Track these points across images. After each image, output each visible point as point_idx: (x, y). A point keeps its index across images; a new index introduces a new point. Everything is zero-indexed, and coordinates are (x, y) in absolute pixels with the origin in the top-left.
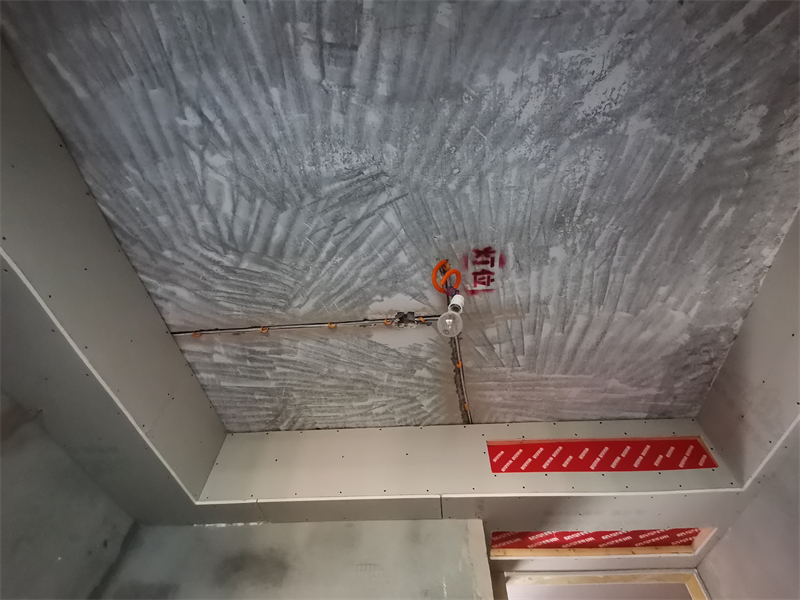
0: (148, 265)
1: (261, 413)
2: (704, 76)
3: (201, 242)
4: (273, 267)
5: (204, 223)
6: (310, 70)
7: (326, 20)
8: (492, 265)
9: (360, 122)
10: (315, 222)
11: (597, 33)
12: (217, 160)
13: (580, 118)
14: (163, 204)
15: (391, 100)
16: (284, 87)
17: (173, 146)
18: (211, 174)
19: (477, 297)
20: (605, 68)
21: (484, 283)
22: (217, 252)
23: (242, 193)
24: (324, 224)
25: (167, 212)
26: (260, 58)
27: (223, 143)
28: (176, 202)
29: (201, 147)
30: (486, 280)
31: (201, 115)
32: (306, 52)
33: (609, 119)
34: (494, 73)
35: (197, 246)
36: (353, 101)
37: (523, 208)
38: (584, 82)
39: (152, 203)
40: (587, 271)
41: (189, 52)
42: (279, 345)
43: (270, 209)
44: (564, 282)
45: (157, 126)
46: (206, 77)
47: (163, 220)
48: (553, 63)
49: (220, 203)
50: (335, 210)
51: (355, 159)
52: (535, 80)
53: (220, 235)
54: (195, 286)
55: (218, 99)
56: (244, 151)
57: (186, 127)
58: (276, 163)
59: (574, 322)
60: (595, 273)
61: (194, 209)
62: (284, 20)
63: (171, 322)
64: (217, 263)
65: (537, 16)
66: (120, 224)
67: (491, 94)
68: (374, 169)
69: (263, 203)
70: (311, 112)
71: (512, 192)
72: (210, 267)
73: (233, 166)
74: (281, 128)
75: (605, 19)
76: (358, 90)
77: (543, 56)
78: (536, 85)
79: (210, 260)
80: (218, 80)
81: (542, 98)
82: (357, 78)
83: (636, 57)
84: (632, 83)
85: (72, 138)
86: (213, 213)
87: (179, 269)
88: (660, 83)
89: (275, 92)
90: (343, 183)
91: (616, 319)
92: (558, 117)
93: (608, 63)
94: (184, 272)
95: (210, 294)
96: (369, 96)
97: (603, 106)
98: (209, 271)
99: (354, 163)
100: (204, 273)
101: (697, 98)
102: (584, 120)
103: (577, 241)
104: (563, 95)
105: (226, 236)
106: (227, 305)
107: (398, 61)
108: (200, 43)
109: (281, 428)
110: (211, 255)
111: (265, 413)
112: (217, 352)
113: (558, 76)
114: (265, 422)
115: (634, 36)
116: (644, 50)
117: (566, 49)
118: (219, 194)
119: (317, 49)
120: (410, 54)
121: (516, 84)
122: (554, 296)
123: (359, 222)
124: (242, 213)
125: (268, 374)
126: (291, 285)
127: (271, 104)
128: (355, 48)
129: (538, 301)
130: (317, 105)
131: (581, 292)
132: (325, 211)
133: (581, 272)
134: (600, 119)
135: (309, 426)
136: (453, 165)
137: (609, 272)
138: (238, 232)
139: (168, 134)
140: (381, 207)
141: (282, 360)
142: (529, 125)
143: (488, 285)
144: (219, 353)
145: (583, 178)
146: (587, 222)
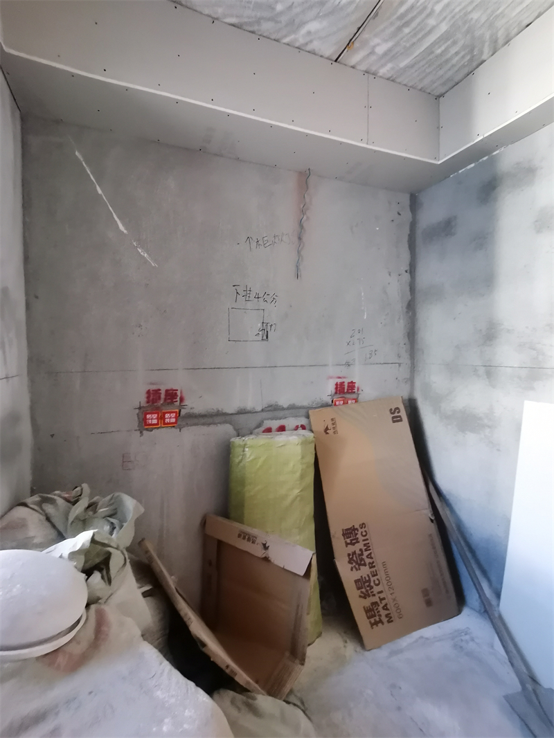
0: (279, 29)
1: (454, 61)
54: (314, 11)
63: (327, 54)
66: (243, 20)
87: (294, 10)
94: (299, 9)
112: (375, 46)
114: (464, 65)
125: (431, 22)
135: (515, 31)
144: (378, 45)
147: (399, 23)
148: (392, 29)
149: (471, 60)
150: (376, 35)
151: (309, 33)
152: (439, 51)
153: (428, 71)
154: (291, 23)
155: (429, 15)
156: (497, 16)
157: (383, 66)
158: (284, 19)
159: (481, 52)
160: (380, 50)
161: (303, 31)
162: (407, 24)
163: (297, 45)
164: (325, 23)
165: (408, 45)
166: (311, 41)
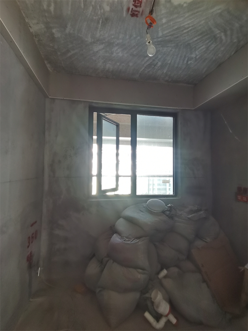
3: (221, 42)
5: (213, 46)
7: (152, 68)
8: (132, 9)
12: (193, 56)
14: (217, 52)
16: (166, 62)
17: (199, 59)
18: (198, 54)
22: (221, 38)
25: (219, 50)
26: (167, 66)
27: (188, 58)
28: (214, 51)
31: (187, 62)
32: (158, 65)
35: (224, 41)
41: (179, 69)
45: (198, 63)
47: (222, 49)
53: (213, 42)
55: (181, 63)
56: (185, 56)
57: (193, 61)
61: (211, 49)
62: (159, 69)
65: (114, 61)
66: (234, 50)
70: (164, 58)
73: (191, 54)
74: (173, 57)
79: (226, 36)
80: (178, 65)
86: (208, 47)
89: (169, 62)
107: (142, 61)
108: (176, 70)
118: (201, 50)
145: (101, 31)
146: (97, 18)
158: (241, 38)
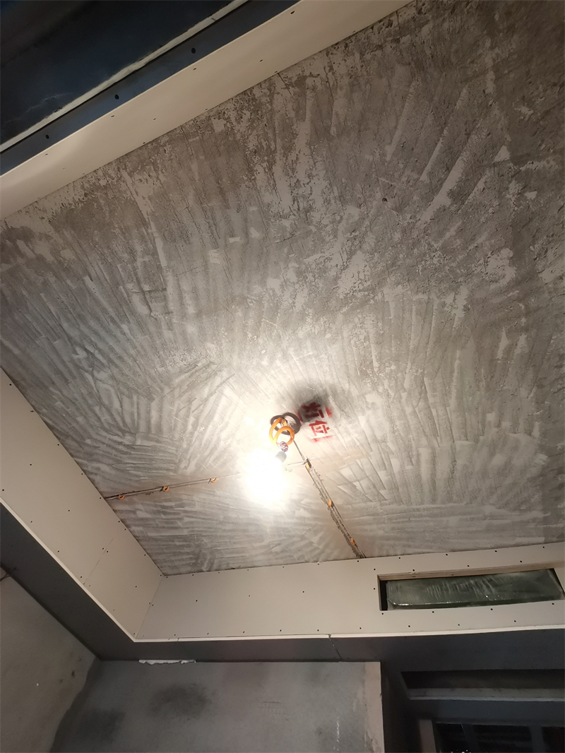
0: (79, 451)
1: (185, 557)
2: (433, 243)
3: (106, 431)
4: (158, 441)
5: (105, 417)
6: (142, 309)
7: (142, 280)
8: (323, 417)
9: (184, 333)
10: (176, 405)
11: (327, 239)
12: (102, 375)
13: (341, 297)
14: (78, 409)
15: (199, 314)
16: (129, 322)
17: (75, 373)
18: (100, 384)
19: (320, 443)
20: (345, 260)
21: (322, 432)
22: (119, 436)
23: (123, 394)
24: (182, 406)
25: (81, 414)
26: (110, 310)
27: (103, 364)
28: (85, 407)
29: (91, 369)
30: (322, 429)
31: (86, 350)
32: (136, 300)
33: (366, 293)
34: (263, 282)
35: (104, 434)
36: (174, 320)
37: (327, 368)
38: (333, 273)
39: (71, 409)
40: (409, 410)
41: (69, 316)
42: (181, 500)
43: (143, 401)
44: (392, 421)
45: (63, 362)
46: (82, 327)
47: (80, 419)
48: (303, 267)
49: (111, 403)
50: (187, 394)
51: (189, 357)
52: (296, 281)
53: (118, 424)
54: (111, 462)
55: (93, 339)
56: (117, 366)
57: (79, 359)
58: (138, 370)
59: (418, 455)
60: (417, 410)
61: (97, 409)
62: (117, 284)
63: (102, 490)
64: (120, 443)
65: (278, 241)
66: (55, 426)
67: (267, 295)
68: (204, 361)
69: (138, 398)
70: (150, 334)
71: (314, 359)
72: (117, 446)
73: (113, 377)
74: (135, 347)
75: (328, 228)
76: (175, 313)
77: (293, 264)
78: (297, 283)
79: (115, 442)
80: (90, 328)
81: (306, 291)
82: (172, 307)
83: (366, 247)
84: (372, 265)
85: (17, 379)
86: (109, 410)
87: (97, 451)
88: (396, 258)
89: (125, 327)
90: (186, 374)
91: (458, 448)
92: (325, 300)
93: (345, 256)
94: (101, 452)
95: (121, 466)
96: (184, 316)
97: (356, 285)
98: (117, 450)
99: (189, 360)
100: (114, 452)
101: (435, 261)
102: (345, 298)
103: (386, 387)
104: (321, 285)
105: (121, 424)
106: (135, 472)
107: (195, 290)
108: (74, 309)
109: (204, 570)
110: (116, 438)
111: (188, 557)
112: (138, 509)
113: (311, 274)
114: (189, 565)
115: (357, 233)
116: (370, 241)
117: (308, 256)
118: (109, 397)
119: (143, 297)
120: (201, 285)
121: (282, 286)
122: (388, 435)
123: (206, 400)
124: (126, 406)
125: (180, 524)
126: (174, 452)
127: (124, 334)
128: (165, 289)
129: (376, 440)
130: (152, 329)
131: (412, 427)
132: (180, 396)
133: (403, 410)
134: (359, 295)
135: (224, 567)
136: (260, 348)
137: (429, 407)
138: (128, 420)
139: (70, 365)
140: (218, 387)
141: (185, 512)
142: (304, 310)
143: (326, 433)
144: (141, 510)
145: (367, 338)
146: (388, 370)
147: (160, 509)
148: (155, 509)
149: (195, 564)
150: (142, 504)
151: (98, 469)
152: (178, 544)
153: (165, 551)
154: (91, 455)
155: (180, 519)
156: (217, 550)
157: (136, 525)
158: (86, 448)
159: (202, 564)
160: (141, 514)
161: (96, 465)
162: (165, 513)
163: (85, 468)
164: (113, 472)
165: (160, 525)
166: (96, 474)
